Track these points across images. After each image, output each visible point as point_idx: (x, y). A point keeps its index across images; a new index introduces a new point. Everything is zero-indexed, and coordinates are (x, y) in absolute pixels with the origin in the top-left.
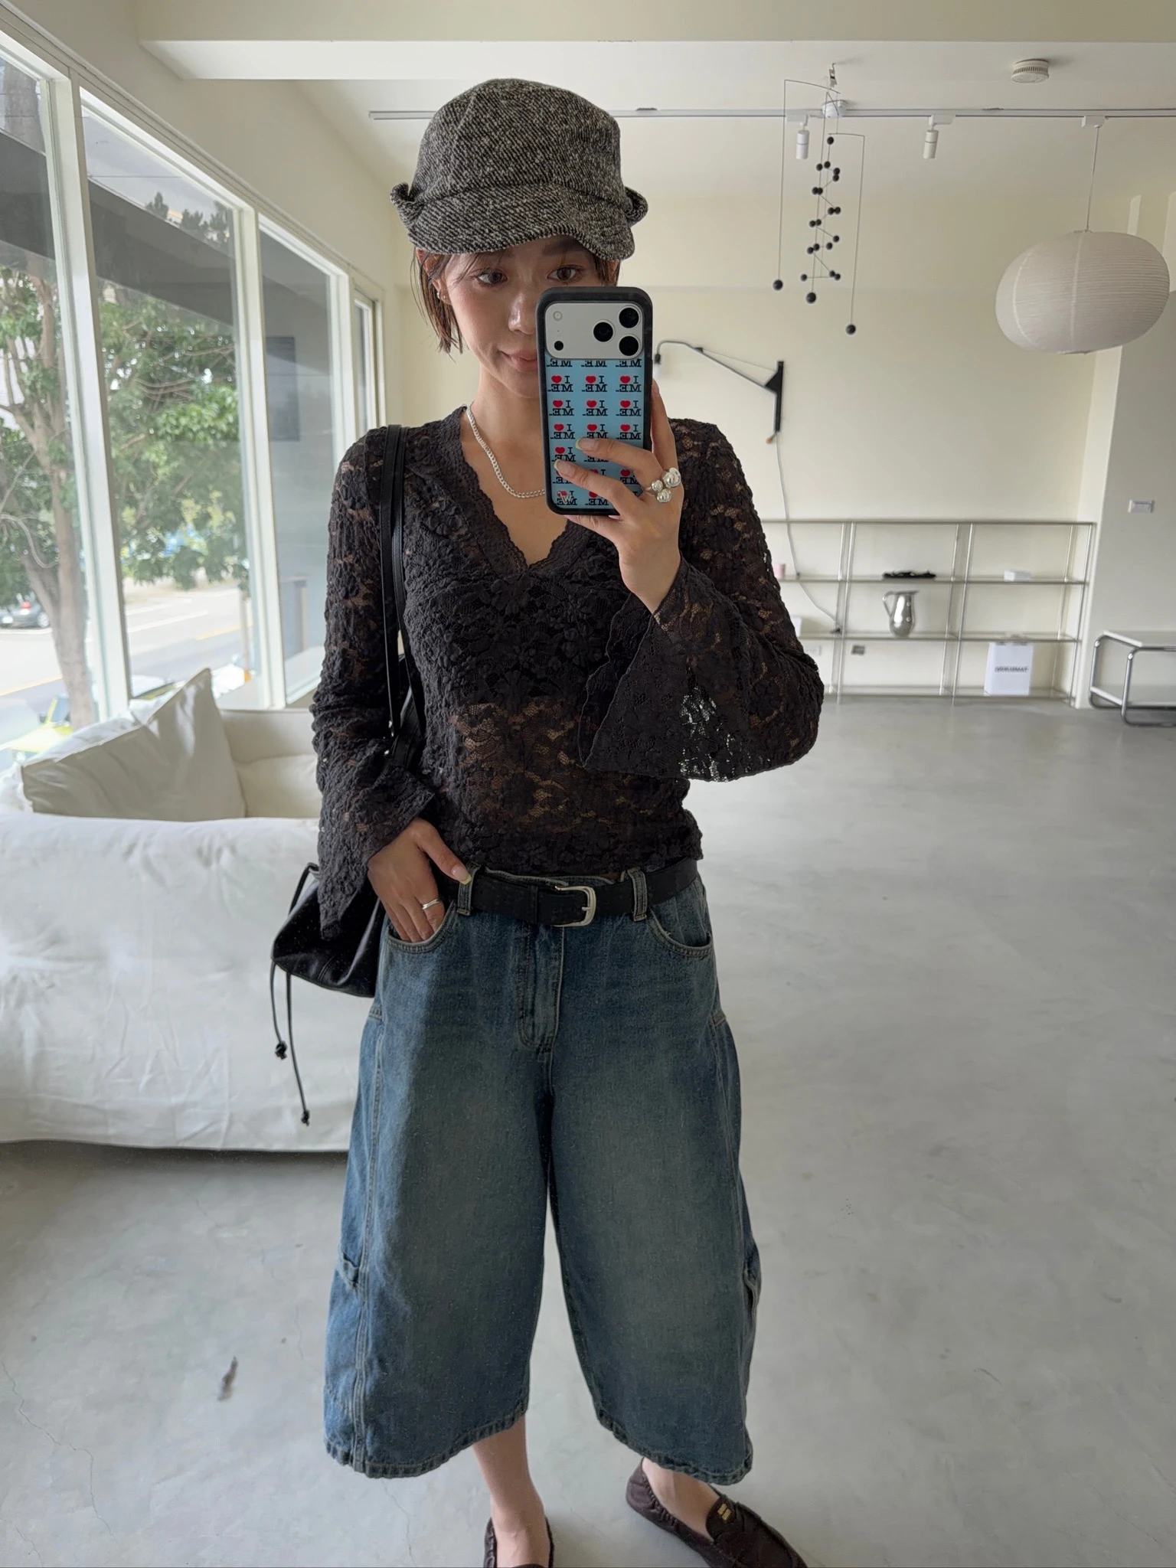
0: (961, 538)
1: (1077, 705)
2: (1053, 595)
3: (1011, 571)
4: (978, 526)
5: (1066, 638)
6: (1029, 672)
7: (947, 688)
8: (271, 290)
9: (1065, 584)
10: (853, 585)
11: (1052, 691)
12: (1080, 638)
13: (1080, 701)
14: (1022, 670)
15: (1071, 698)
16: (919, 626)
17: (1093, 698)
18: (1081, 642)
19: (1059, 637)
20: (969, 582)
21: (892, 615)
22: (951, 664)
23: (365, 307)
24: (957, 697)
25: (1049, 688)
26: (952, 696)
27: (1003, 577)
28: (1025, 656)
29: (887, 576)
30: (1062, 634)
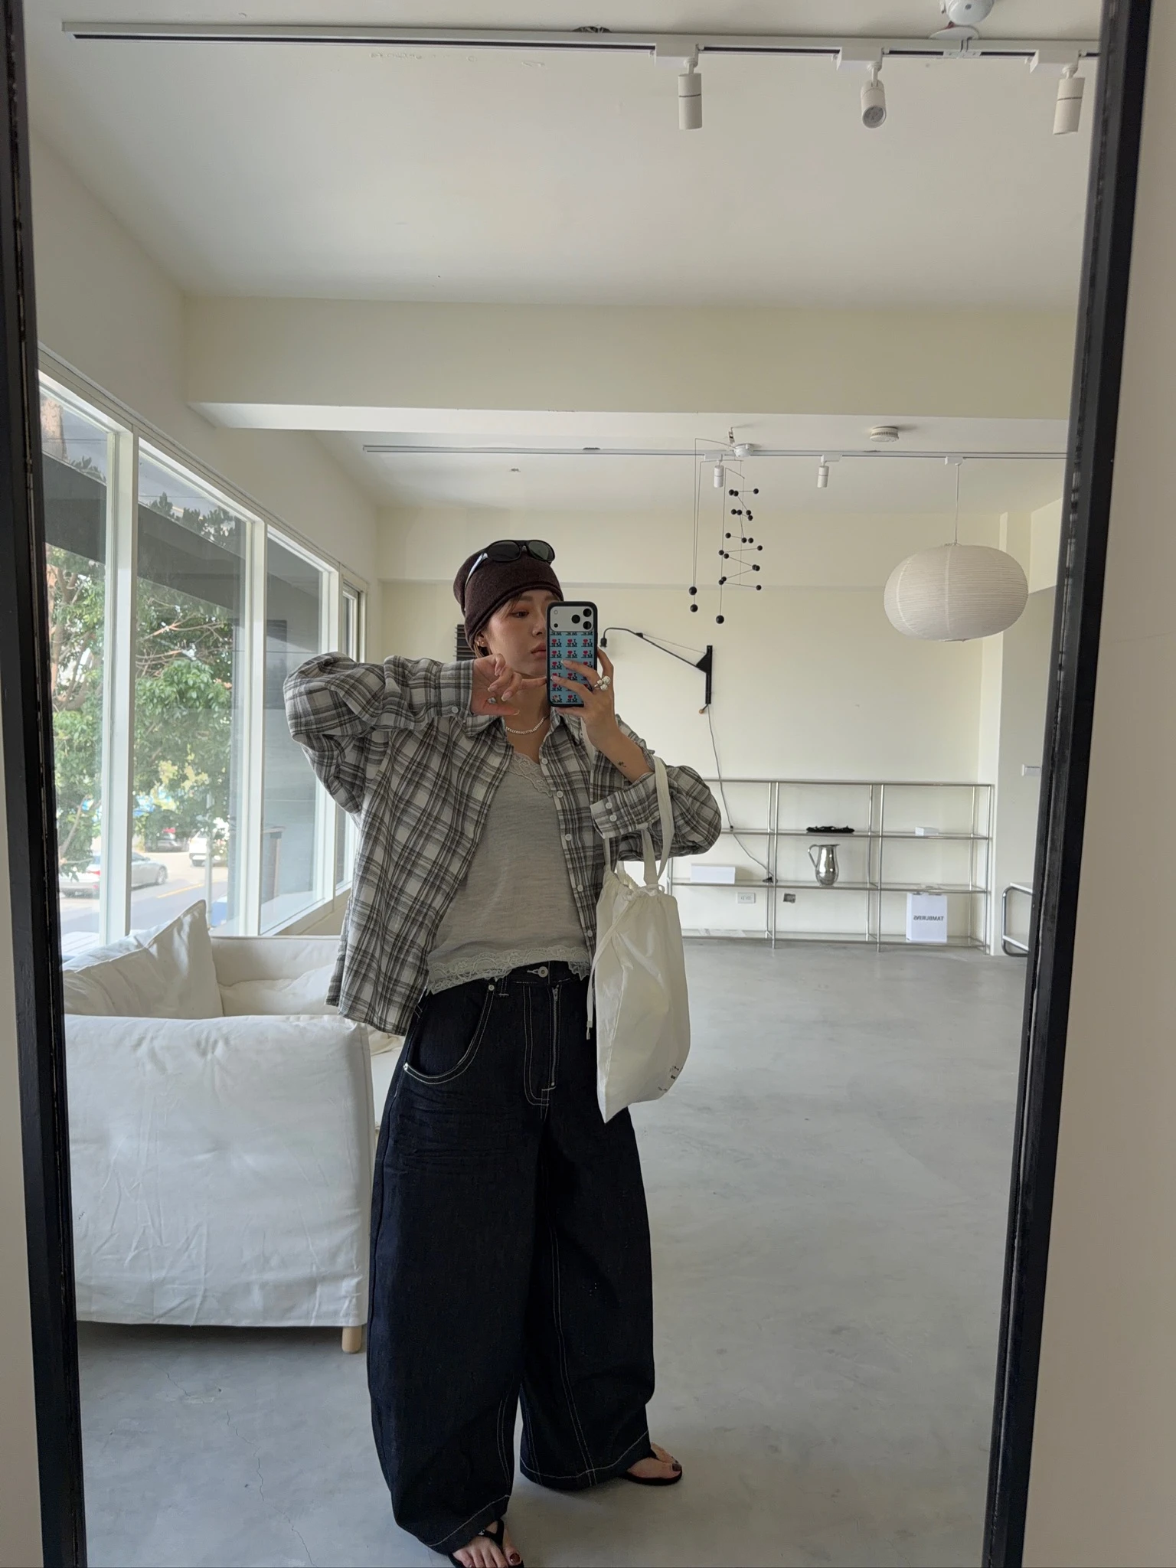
0: (874, 798)
1: (992, 952)
2: (961, 850)
3: (922, 827)
4: (888, 787)
5: (978, 889)
6: (945, 919)
7: (872, 935)
8: (274, 586)
9: (974, 839)
10: (780, 837)
11: (969, 940)
12: (989, 889)
13: (994, 950)
14: (938, 918)
15: (985, 946)
16: (842, 877)
17: (1005, 945)
18: (990, 892)
19: (970, 889)
21: (817, 866)
22: (875, 914)
23: (350, 597)
24: (881, 943)
25: (967, 937)
26: (877, 943)
27: (914, 833)
28: (939, 905)
29: (810, 830)
30: (972, 886)
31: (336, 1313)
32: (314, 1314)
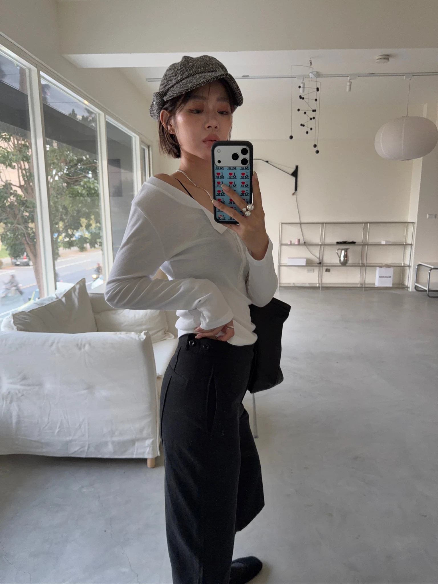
0: (365, 229)
1: (410, 290)
2: (400, 249)
3: (384, 241)
4: (371, 224)
5: (405, 265)
6: (392, 277)
7: (361, 284)
8: (110, 143)
9: (405, 245)
10: (325, 246)
11: (401, 285)
12: (411, 265)
13: (411, 289)
14: (389, 277)
15: (408, 288)
16: (350, 261)
17: (416, 287)
18: (411, 266)
19: (403, 265)
20: (368, 245)
21: (340, 257)
22: (363, 276)
23: (145, 148)
24: (365, 287)
25: (399, 284)
26: (363, 287)
27: (381, 243)
28: (390, 272)
29: (338, 243)
30: (404, 264)
31: (144, 453)
32: (135, 453)
